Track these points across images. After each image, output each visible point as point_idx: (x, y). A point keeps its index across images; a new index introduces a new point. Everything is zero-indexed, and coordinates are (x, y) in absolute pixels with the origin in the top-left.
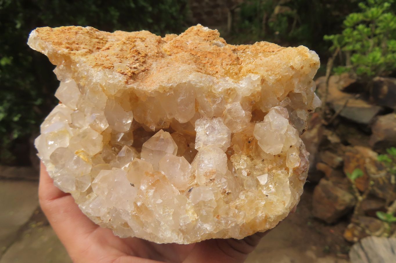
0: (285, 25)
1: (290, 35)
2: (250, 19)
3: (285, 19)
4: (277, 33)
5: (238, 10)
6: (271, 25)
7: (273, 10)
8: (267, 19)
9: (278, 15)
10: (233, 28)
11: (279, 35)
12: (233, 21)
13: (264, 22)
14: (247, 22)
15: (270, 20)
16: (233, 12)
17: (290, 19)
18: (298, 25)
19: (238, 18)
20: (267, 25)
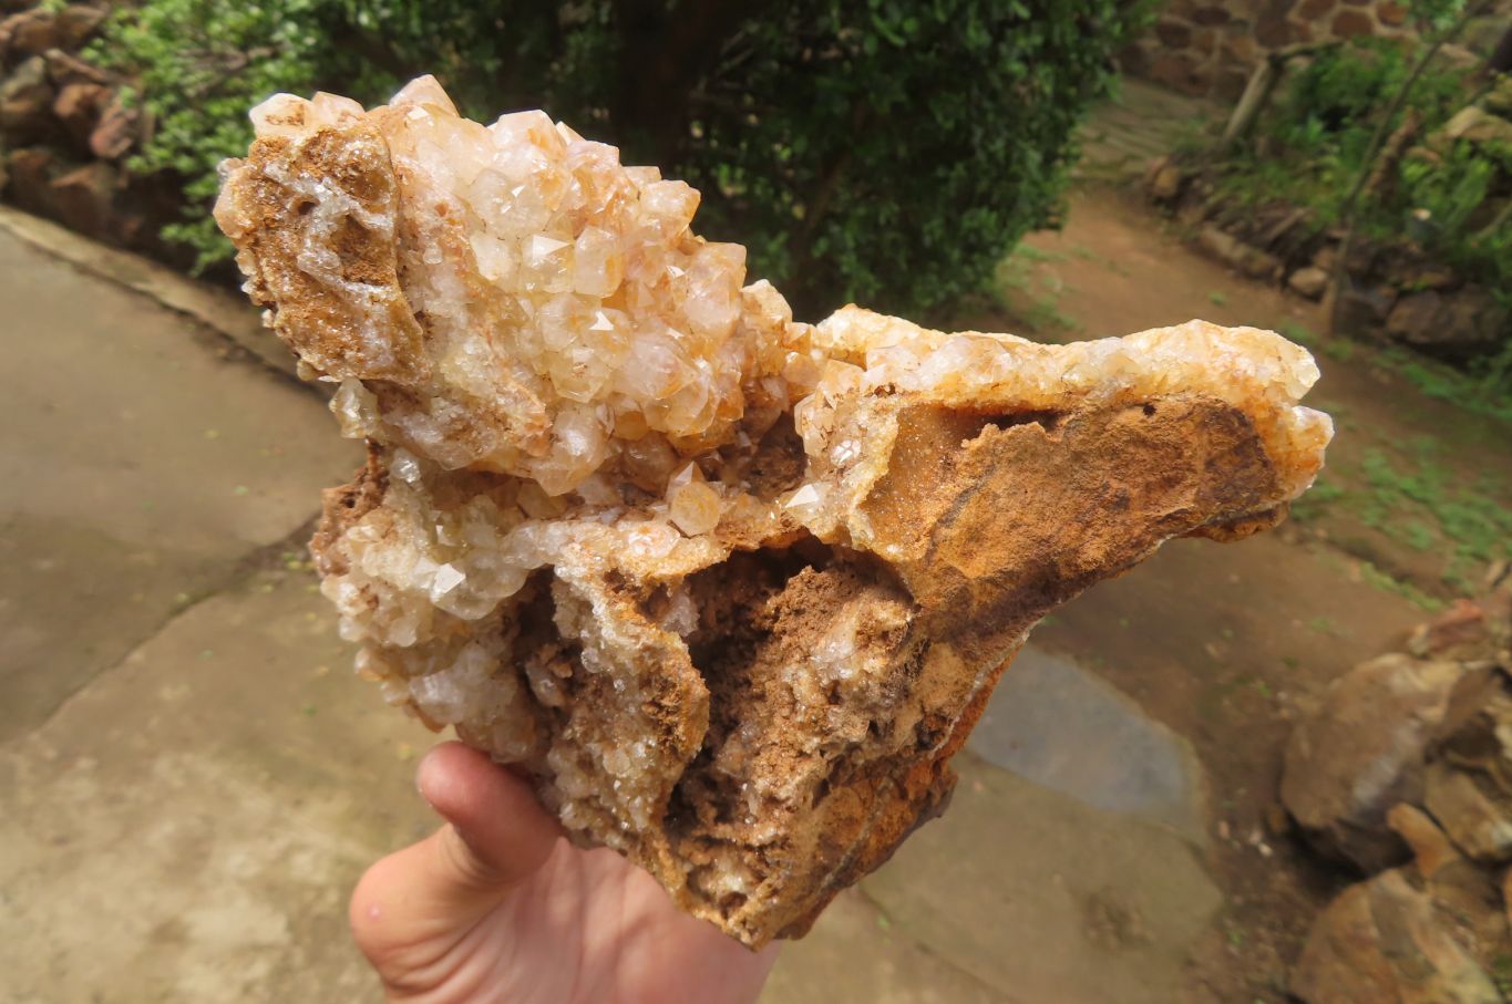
0: (1468, 196)
1: (1473, 242)
2: (1334, 120)
3: (1481, 168)
4: (1424, 214)
5: (1301, 65)
6: (1412, 171)
7: (1443, 116)
8: (1409, 141)
9: (1458, 141)
10: (1250, 128)
11: (1426, 225)
12: (1264, 102)
13: (1387, 151)
14: (1315, 127)
15: (1418, 151)
16: (1278, 66)
17: (1505, 180)
19: (1283, 97)
20: (1393, 167)
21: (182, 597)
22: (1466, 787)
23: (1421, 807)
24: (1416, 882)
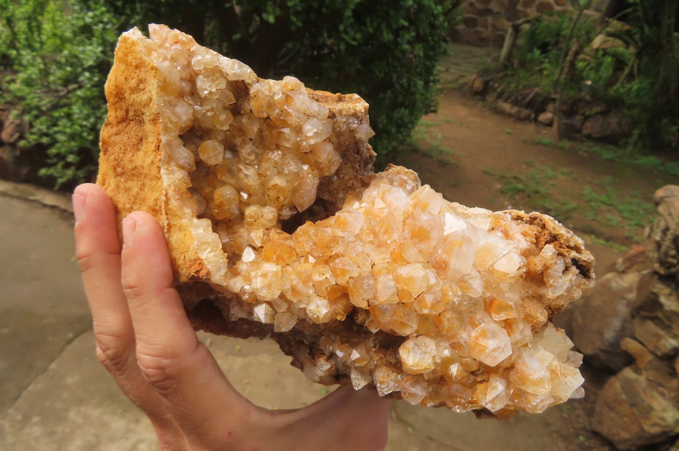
0: (606, 72)
1: (611, 91)
2: (544, 48)
3: (609, 59)
4: (589, 83)
5: (526, 27)
6: (580, 65)
7: (590, 40)
8: (577, 53)
9: (597, 50)
10: (509, 57)
11: (591, 87)
12: (514, 45)
13: (569, 58)
14: (537, 52)
15: (582, 56)
16: (517, 29)
17: (619, 63)
18: (631, 77)
19: (521, 41)
20: (572, 64)
21: (71, 335)
22: (651, 326)
23: (634, 338)
24: (638, 371)
